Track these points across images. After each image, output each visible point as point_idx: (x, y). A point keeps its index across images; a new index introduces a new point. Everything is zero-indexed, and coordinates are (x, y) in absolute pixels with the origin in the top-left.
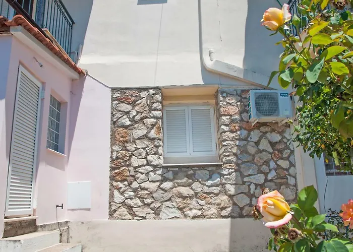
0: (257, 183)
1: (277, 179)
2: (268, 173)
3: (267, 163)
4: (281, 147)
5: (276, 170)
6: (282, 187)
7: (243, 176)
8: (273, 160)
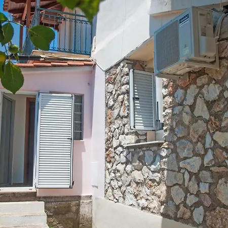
0: (191, 171)
1: (214, 166)
2: (204, 155)
3: (202, 138)
4: (218, 109)
5: (213, 149)
6: (220, 181)
7: (178, 159)
8: (210, 132)
